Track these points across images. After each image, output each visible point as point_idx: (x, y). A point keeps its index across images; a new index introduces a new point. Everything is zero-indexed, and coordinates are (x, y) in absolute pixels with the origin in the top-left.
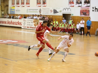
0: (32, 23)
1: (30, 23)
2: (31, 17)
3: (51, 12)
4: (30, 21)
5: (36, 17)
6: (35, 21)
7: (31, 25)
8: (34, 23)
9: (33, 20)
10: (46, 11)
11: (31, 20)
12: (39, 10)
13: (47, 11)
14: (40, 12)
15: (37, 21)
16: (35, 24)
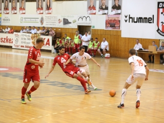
0: (29, 39)
1: (25, 39)
2: (28, 29)
3: (60, 23)
4: (25, 37)
5: (35, 30)
6: (34, 37)
7: (28, 43)
8: (32, 39)
9: (31, 35)
10: (51, 21)
11: (28, 34)
12: (40, 19)
13: (53, 21)
14: (42, 22)
15: (37, 36)
16: (33, 41)
